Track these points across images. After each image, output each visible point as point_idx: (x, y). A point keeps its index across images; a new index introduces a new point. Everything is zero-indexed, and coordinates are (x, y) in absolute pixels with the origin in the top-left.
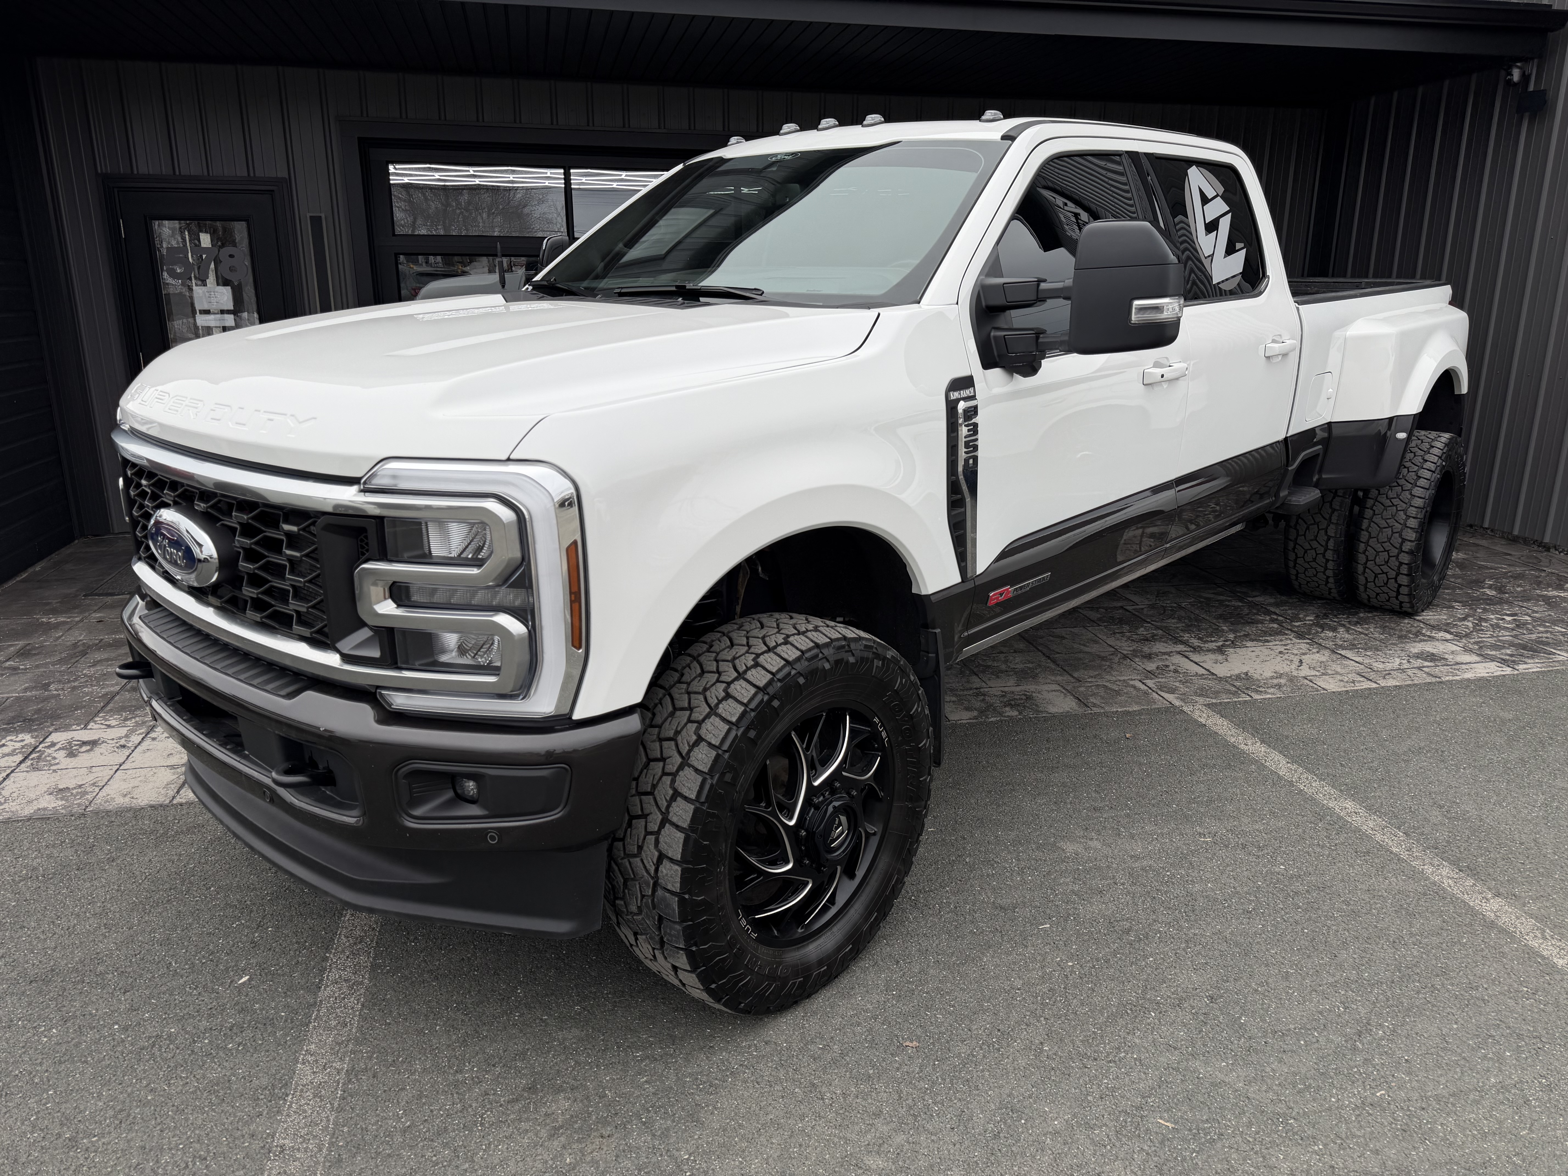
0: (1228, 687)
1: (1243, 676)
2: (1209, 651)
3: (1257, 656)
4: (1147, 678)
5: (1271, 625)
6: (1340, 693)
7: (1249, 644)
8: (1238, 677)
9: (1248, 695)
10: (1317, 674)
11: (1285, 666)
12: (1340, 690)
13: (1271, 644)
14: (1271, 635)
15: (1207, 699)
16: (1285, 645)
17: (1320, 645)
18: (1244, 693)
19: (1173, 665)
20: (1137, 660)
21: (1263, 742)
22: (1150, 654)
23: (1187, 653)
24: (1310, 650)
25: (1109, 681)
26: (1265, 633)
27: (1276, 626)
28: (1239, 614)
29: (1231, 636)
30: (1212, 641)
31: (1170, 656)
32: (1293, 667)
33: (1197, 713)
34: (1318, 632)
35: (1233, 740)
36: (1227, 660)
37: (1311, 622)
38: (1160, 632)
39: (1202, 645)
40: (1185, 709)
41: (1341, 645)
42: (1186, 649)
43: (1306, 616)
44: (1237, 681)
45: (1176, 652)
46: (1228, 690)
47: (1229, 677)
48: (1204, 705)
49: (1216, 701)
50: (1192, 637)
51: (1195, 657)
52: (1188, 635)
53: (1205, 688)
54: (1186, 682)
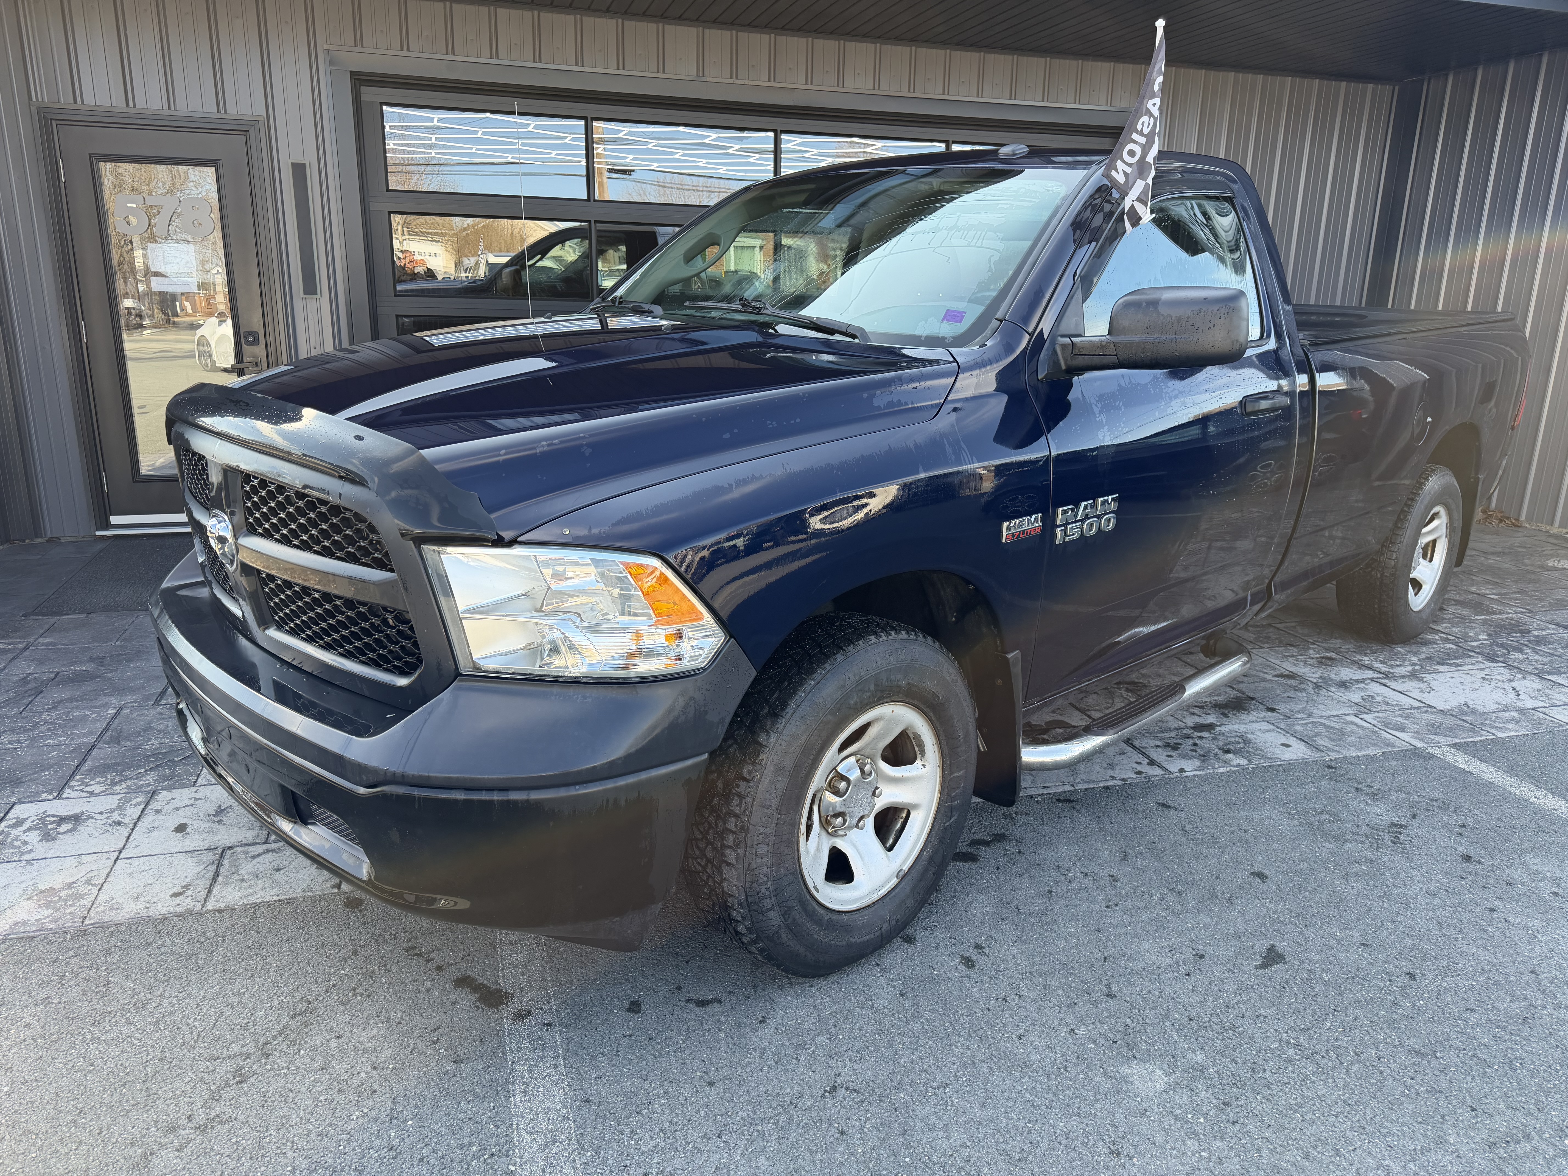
0: (1459, 722)
2: (1403, 677)
4: (1362, 713)
7: (1441, 668)
8: (1462, 711)
9: (1489, 732)
10: (1545, 704)
11: (1501, 695)
13: (1462, 668)
14: (1456, 658)
15: (1449, 739)
16: (1482, 669)
17: (1519, 669)
18: (1483, 730)
19: (1378, 695)
20: (1333, 689)
21: (1553, 793)
22: (1342, 682)
23: (1383, 681)
24: (1514, 676)
25: (1321, 717)
27: (1452, 646)
29: (1415, 659)
30: (1398, 666)
31: (1366, 684)
32: (1511, 696)
33: (1450, 756)
34: (1504, 654)
35: (1518, 792)
36: (1432, 689)
37: (1488, 642)
38: (1334, 655)
39: (1391, 670)
40: (1432, 751)
41: (1542, 669)
42: (1376, 675)
43: (1477, 634)
44: (1463, 714)
45: (1369, 678)
46: (1461, 726)
47: (1452, 710)
48: (1449, 746)
49: (1459, 741)
50: (1372, 660)
51: (1395, 685)
52: (1366, 658)
53: (1434, 724)
54: (1408, 717)
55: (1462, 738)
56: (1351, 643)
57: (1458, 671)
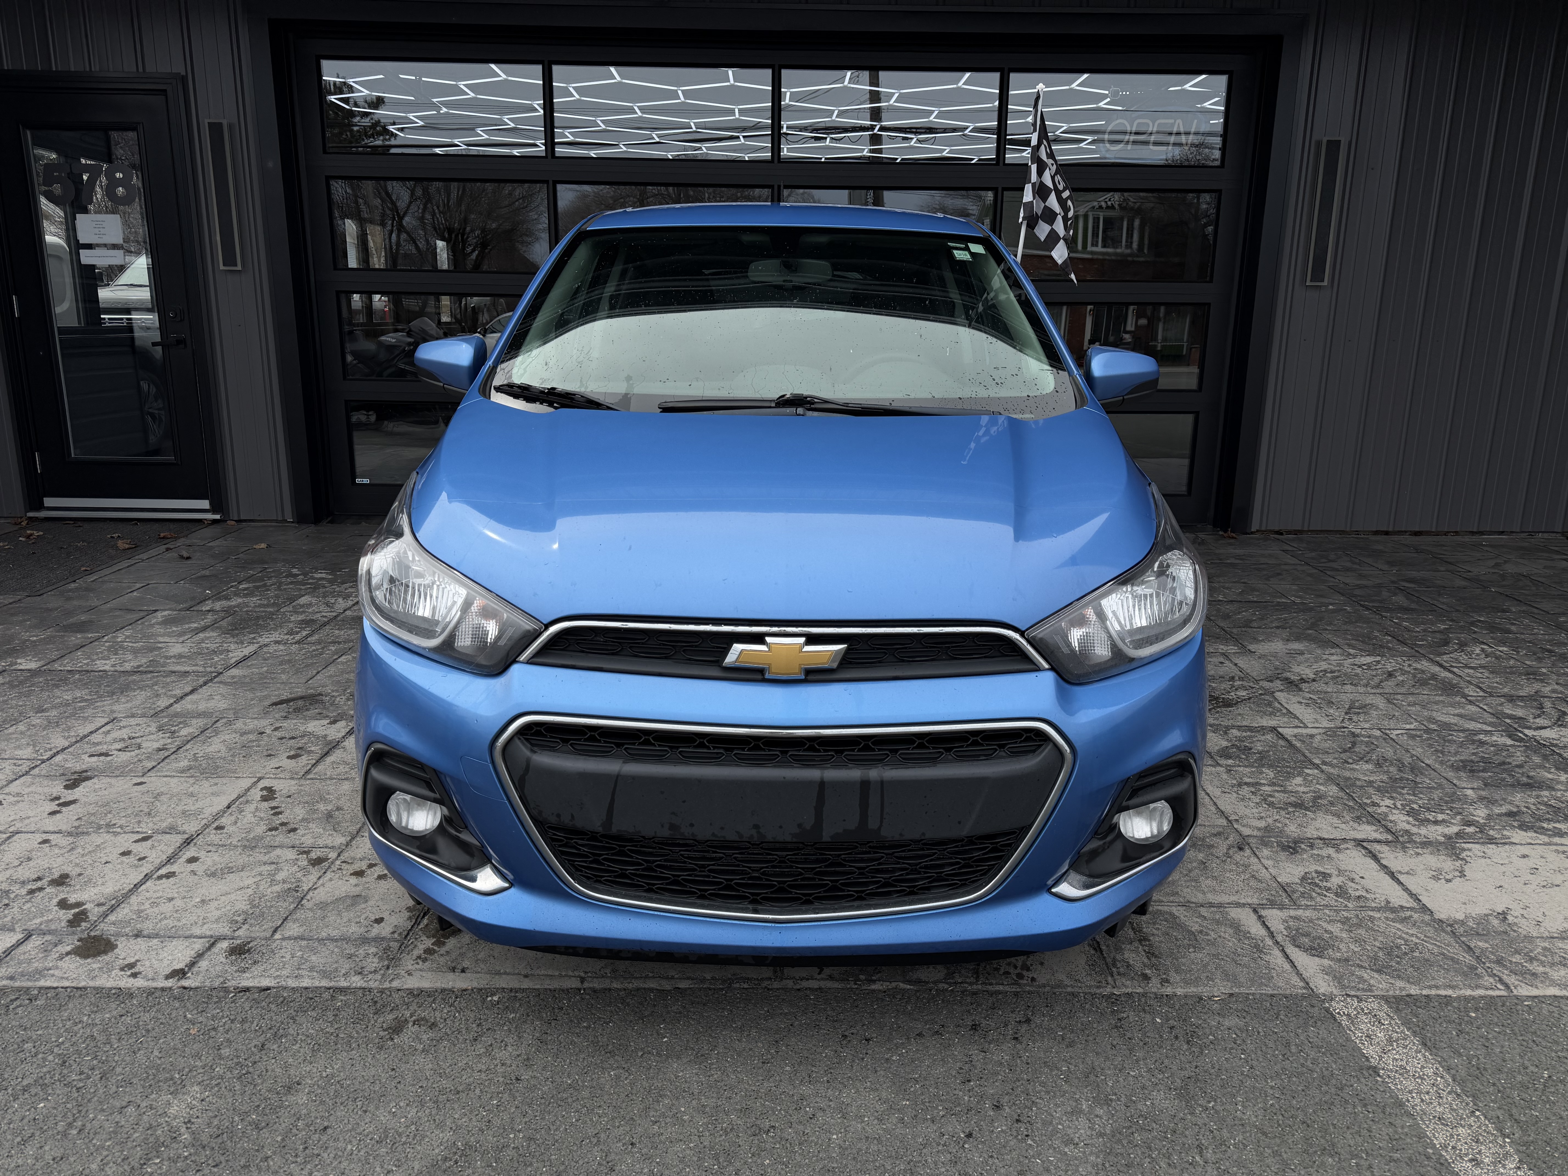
0: (1455, 949)
4: (1272, 904)
8: (1482, 927)
9: (1501, 981)
15: (1399, 984)
18: (1491, 974)
19: (1340, 872)
22: (1297, 842)
23: (1378, 847)
26: (1556, 814)
28: (1504, 763)
30: (1436, 822)
31: (1338, 851)
33: (1365, 1024)
35: (1441, 1138)
36: (1462, 874)
38: (1333, 790)
39: (1414, 830)
40: (1337, 1006)
44: (1478, 934)
45: (1355, 840)
46: (1452, 959)
47: (1462, 923)
48: (1386, 999)
49: (1418, 992)
50: (1396, 807)
51: (1393, 859)
52: (1388, 802)
53: (1398, 947)
54: (1359, 925)
55: (1430, 987)
56: (1388, 772)
57: (1550, 844)
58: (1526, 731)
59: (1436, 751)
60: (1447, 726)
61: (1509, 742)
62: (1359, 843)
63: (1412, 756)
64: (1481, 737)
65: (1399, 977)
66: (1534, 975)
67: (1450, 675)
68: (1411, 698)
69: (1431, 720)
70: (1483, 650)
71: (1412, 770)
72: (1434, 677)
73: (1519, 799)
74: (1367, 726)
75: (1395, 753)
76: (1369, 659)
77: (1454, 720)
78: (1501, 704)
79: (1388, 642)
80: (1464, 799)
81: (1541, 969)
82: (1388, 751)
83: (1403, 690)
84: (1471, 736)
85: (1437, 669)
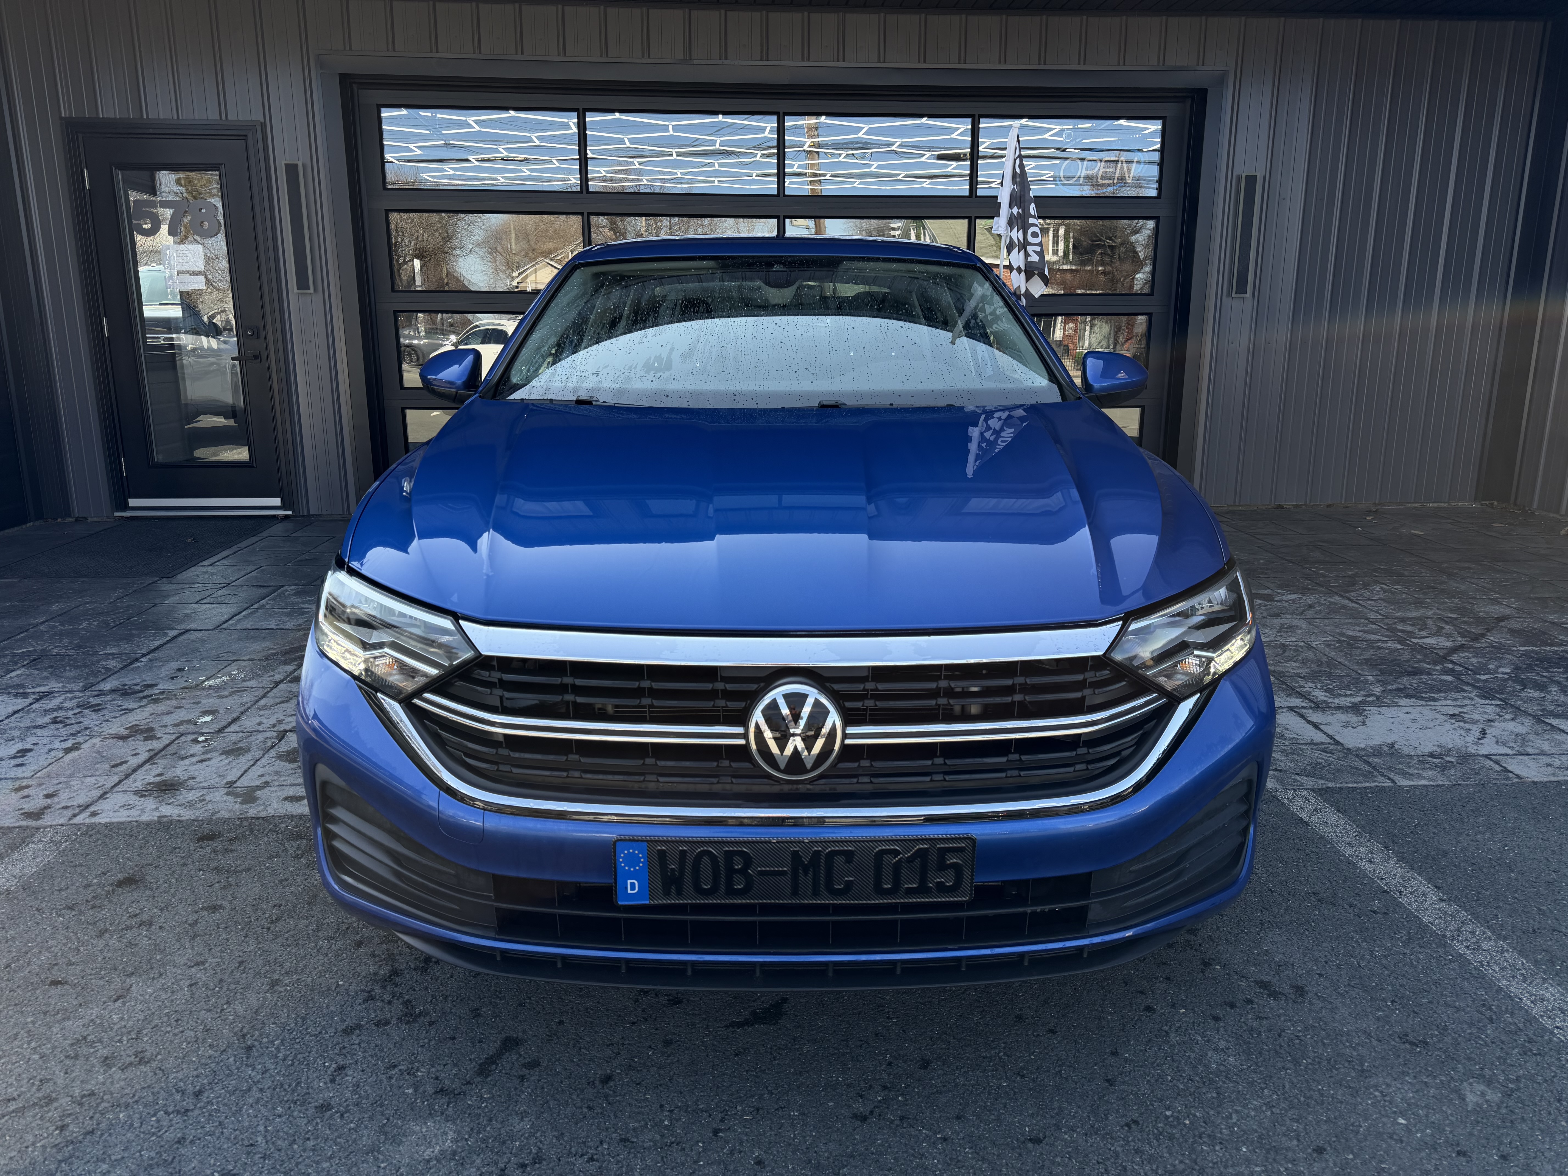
0: (1359, 764)
1: (1386, 749)
2: (1339, 708)
3: (1414, 720)
5: (1443, 677)
6: (1545, 785)
7: (1403, 702)
8: (1377, 751)
9: (1389, 778)
10: (1510, 752)
11: (1456, 737)
12: (1546, 779)
13: (1436, 703)
14: (1439, 691)
15: (1322, 782)
16: (1461, 706)
17: (1518, 708)
18: (1383, 775)
19: (1279, 726)
21: (1401, 858)
23: (1305, 711)
24: (1501, 716)
26: (1432, 688)
27: (1449, 678)
28: (1396, 660)
29: (1378, 690)
30: (1346, 696)
32: (1470, 739)
33: (1299, 802)
34: (1515, 691)
35: (1349, 851)
36: (1364, 724)
37: (1506, 676)
39: (1330, 700)
40: (1280, 794)
41: (1552, 711)
42: (1304, 704)
43: (1498, 667)
44: (1374, 755)
45: (1288, 707)
46: (1357, 768)
47: (1363, 749)
48: (1313, 790)
49: (1334, 785)
50: (1317, 688)
51: (1315, 717)
52: (1311, 685)
53: (1320, 764)
54: (1293, 753)
55: (1342, 783)
56: (1310, 667)
57: (1427, 705)
58: (1413, 640)
59: (1346, 654)
60: (1354, 638)
61: (1400, 647)
62: (1291, 709)
63: (1328, 657)
64: (1379, 644)
65: (1321, 779)
66: (1412, 775)
67: (1357, 606)
68: (1326, 621)
69: (1342, 634)
70: (1382, 588)
71: (1328, 666)
72: (1344, 607)
73: (1405, 680)
74: (1294, 639)
75: (1315, 655)
76: (1293, 597)
77: (1359, 634)
78: (1395, 623)
79: (1308, 584)
80: (1367, 682)
81: (1416, 771)
82: (1310, 655)
83: (1320, 616)
84: (1371, 644)
85: (1347, 602)
